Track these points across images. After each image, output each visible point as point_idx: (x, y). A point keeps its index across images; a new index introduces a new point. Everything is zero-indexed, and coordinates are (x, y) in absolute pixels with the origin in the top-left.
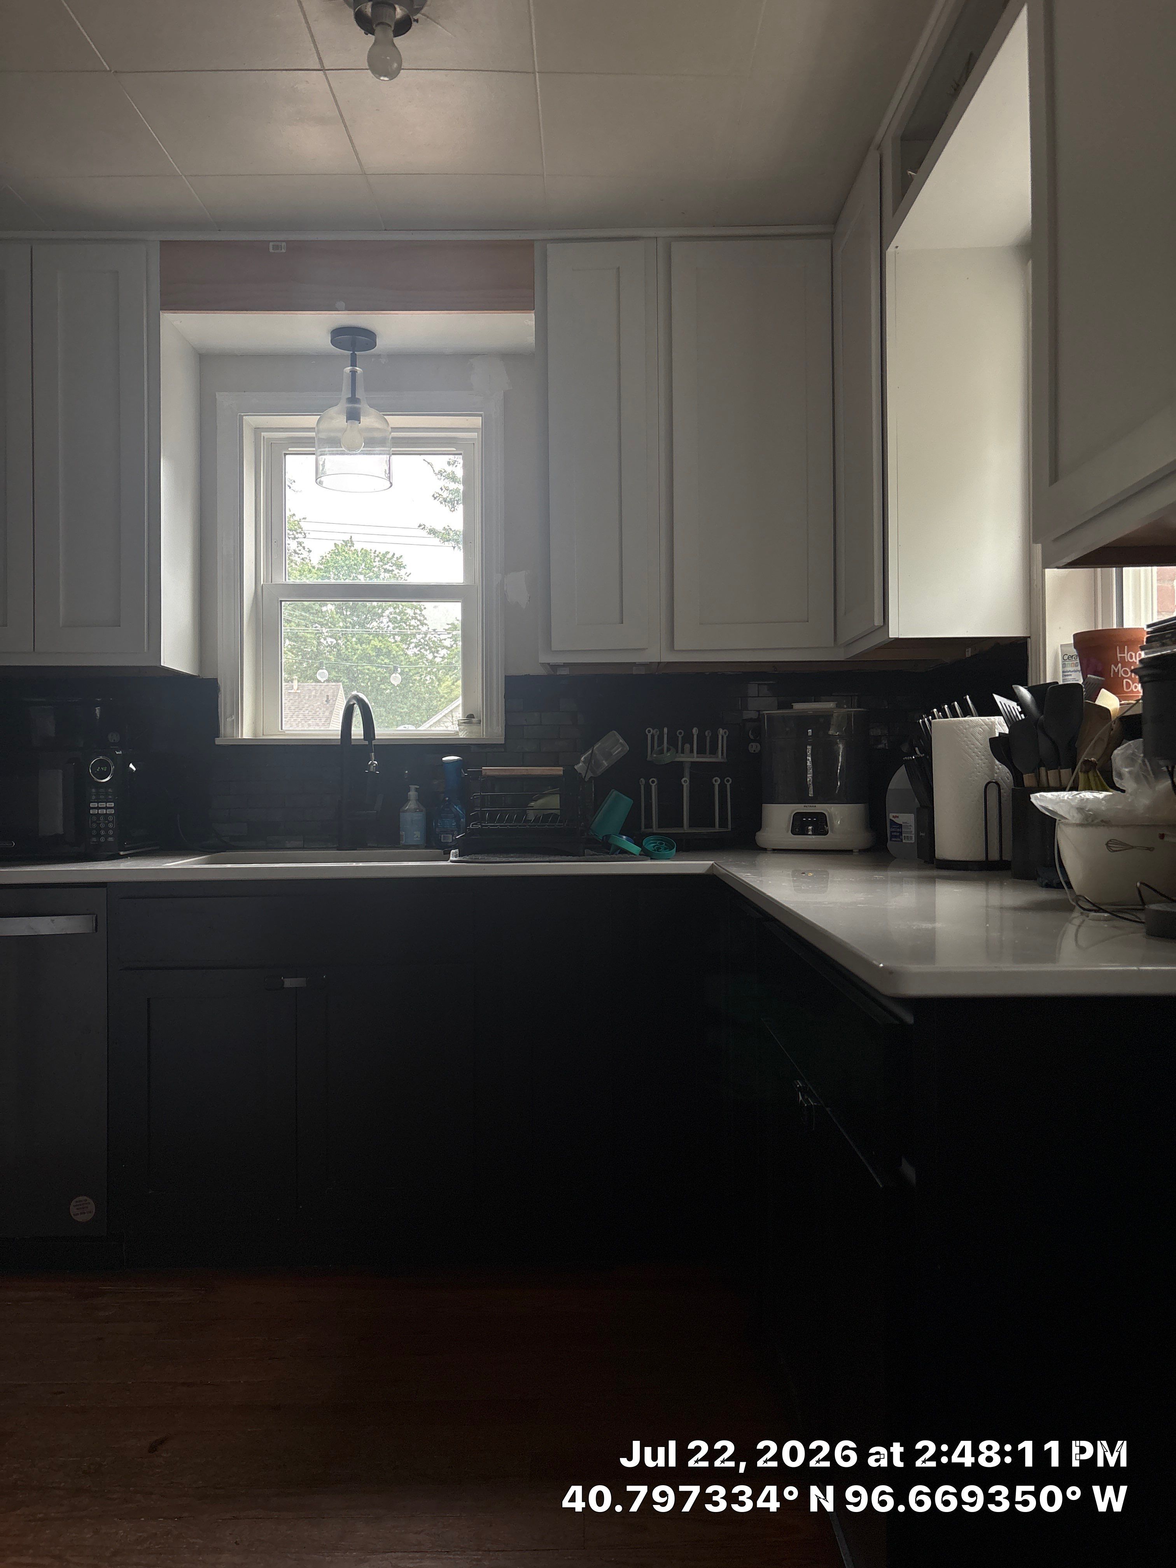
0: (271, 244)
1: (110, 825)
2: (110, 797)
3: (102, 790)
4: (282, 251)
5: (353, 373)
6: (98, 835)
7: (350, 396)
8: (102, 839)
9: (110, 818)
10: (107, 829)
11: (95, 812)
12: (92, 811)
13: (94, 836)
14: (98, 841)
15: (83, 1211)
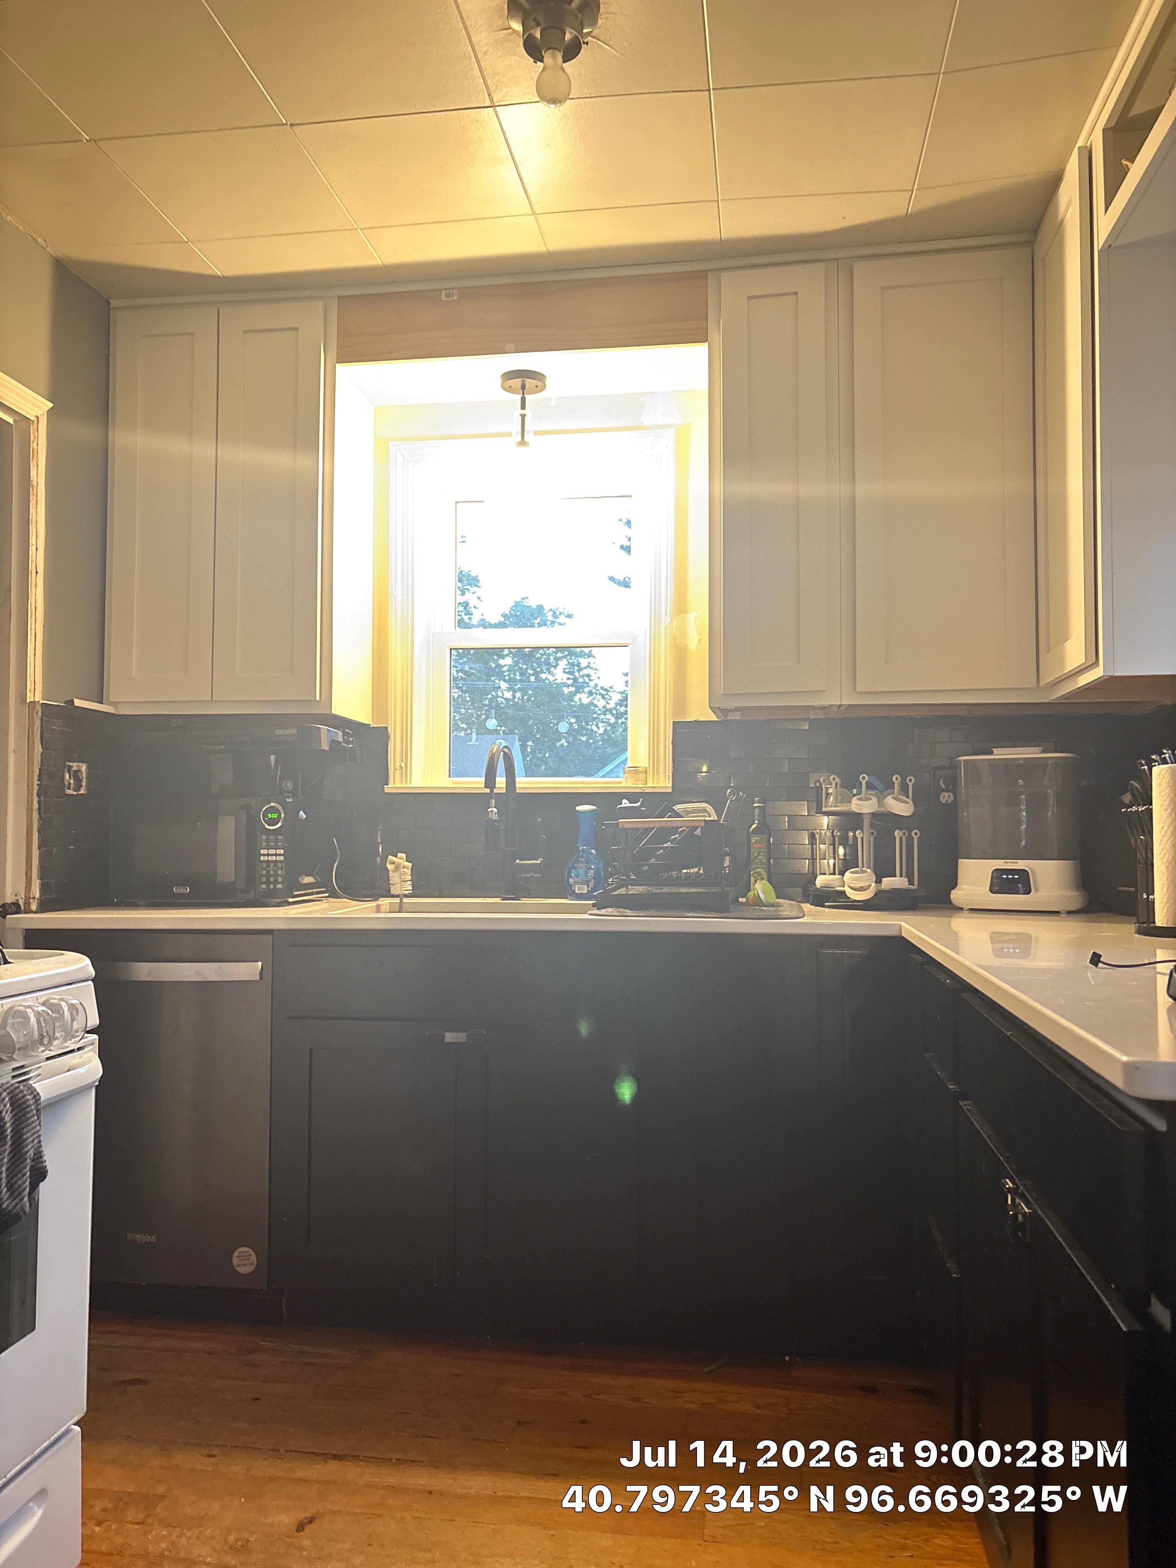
0: (443, 292)
1: (280, 872)
2: (280, 844)
3: (271, 837)
4: (453, 299)
5: (523, 417)
6: (268, 883)
7: (519, 440)
8: (272, 886)
9: (280, 865)
10: (276, 875)
11: (266, 858)
12: (262, 858)
13: (263, 883)
14: (268, 888)
15: (245, 1262)
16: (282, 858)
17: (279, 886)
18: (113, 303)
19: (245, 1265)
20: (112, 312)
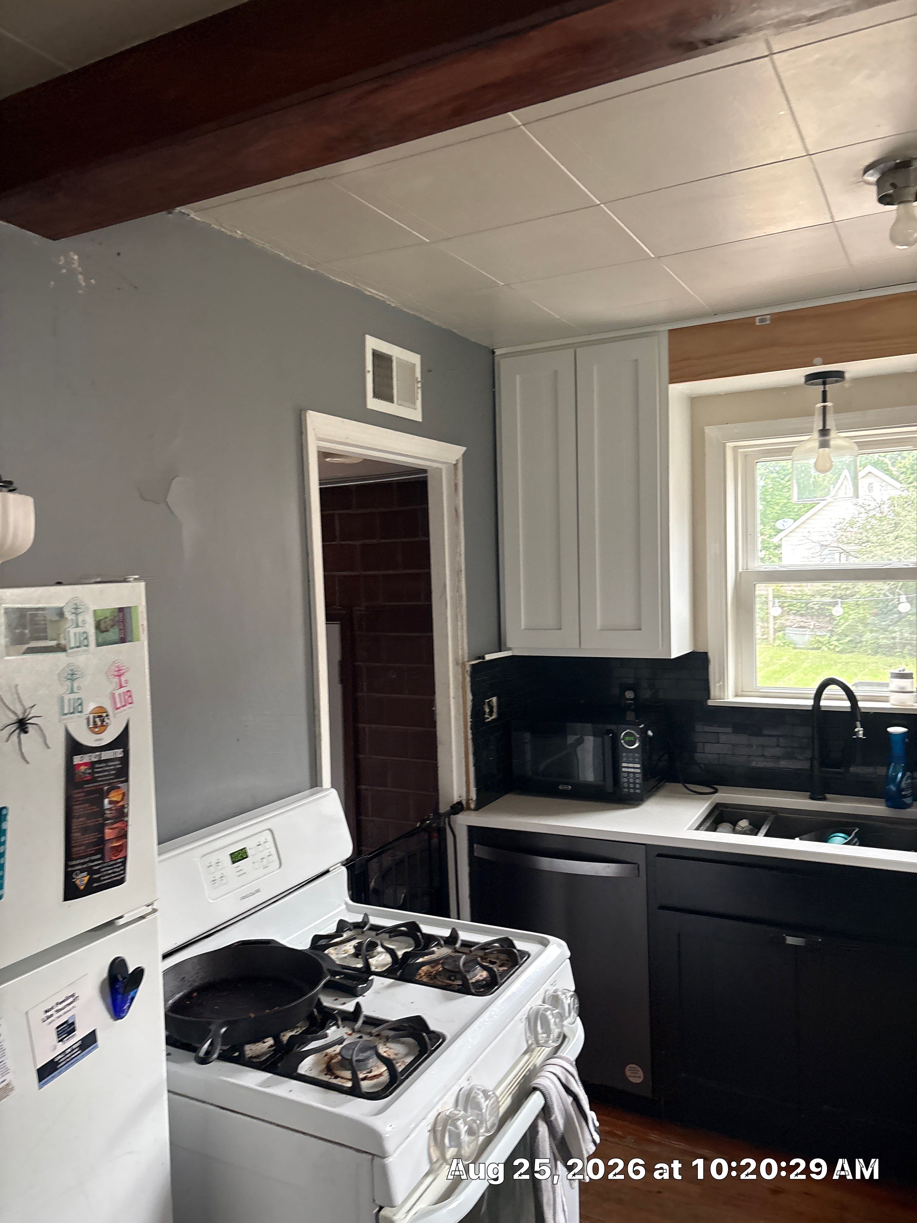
0: (758, 318)
1: (638, 781)
2: (636, 760)
3: (630, 755)
4: (766, 323)
5: (824, 408)
6: (629, 788)
7: (821, 428)
8: (632, 791)
9: (637, 776)
10: (635, 783)
11: (626, 770)
12: (624, 770)
13: (626, 788)
14: (629, 792)
15: (633, 1075)
16: (639, 771)
17: (638, 791)
18: (498, 352)
19: (635, 1077)
20: (496, 359)
